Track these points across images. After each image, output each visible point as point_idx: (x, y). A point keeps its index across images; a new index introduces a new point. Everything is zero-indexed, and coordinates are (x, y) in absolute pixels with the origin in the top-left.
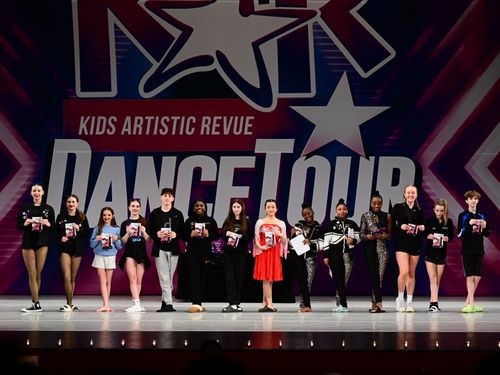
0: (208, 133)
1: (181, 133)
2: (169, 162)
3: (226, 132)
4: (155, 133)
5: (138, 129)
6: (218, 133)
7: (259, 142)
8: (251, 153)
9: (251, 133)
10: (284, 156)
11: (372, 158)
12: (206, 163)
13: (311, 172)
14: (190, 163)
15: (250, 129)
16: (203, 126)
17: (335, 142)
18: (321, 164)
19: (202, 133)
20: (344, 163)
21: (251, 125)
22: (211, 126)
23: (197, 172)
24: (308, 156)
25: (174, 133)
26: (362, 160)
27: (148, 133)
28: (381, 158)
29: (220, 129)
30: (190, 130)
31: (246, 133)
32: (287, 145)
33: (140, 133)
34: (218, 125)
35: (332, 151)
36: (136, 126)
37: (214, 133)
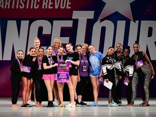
0: (46, 8)
1: (32, 7)
2: (25, 24)
3: (57, 7)
4: (17, 7)
5: (7, 5)
6: (52, 8)
7: (75, 12)
8: (70, 19)
9: (70, 8)
10: (88, 20)
11: (137, 22)
12: (45, 24)
13: (103, 29)
14: (37, 24)
15: (69, 6)
16: (44, 3)
17: (117, 13)
18: (109, 24)
19: (43, 7)
20: (121, 24)
21: (70, 3)
22: (48, 4)
23: (41, 29)
24: (102, 20)
25: (27, 8)
26: (132, 23)
27: (13, 7)
28: (142, 21)
29: (53, 5)
30: (36, 6)
31: (68, 7)
32: (90, 14)
33: (9, 7)
34: (52, 3)
35: (115, 17)
36: (6, 3)
37: (50, 7)
